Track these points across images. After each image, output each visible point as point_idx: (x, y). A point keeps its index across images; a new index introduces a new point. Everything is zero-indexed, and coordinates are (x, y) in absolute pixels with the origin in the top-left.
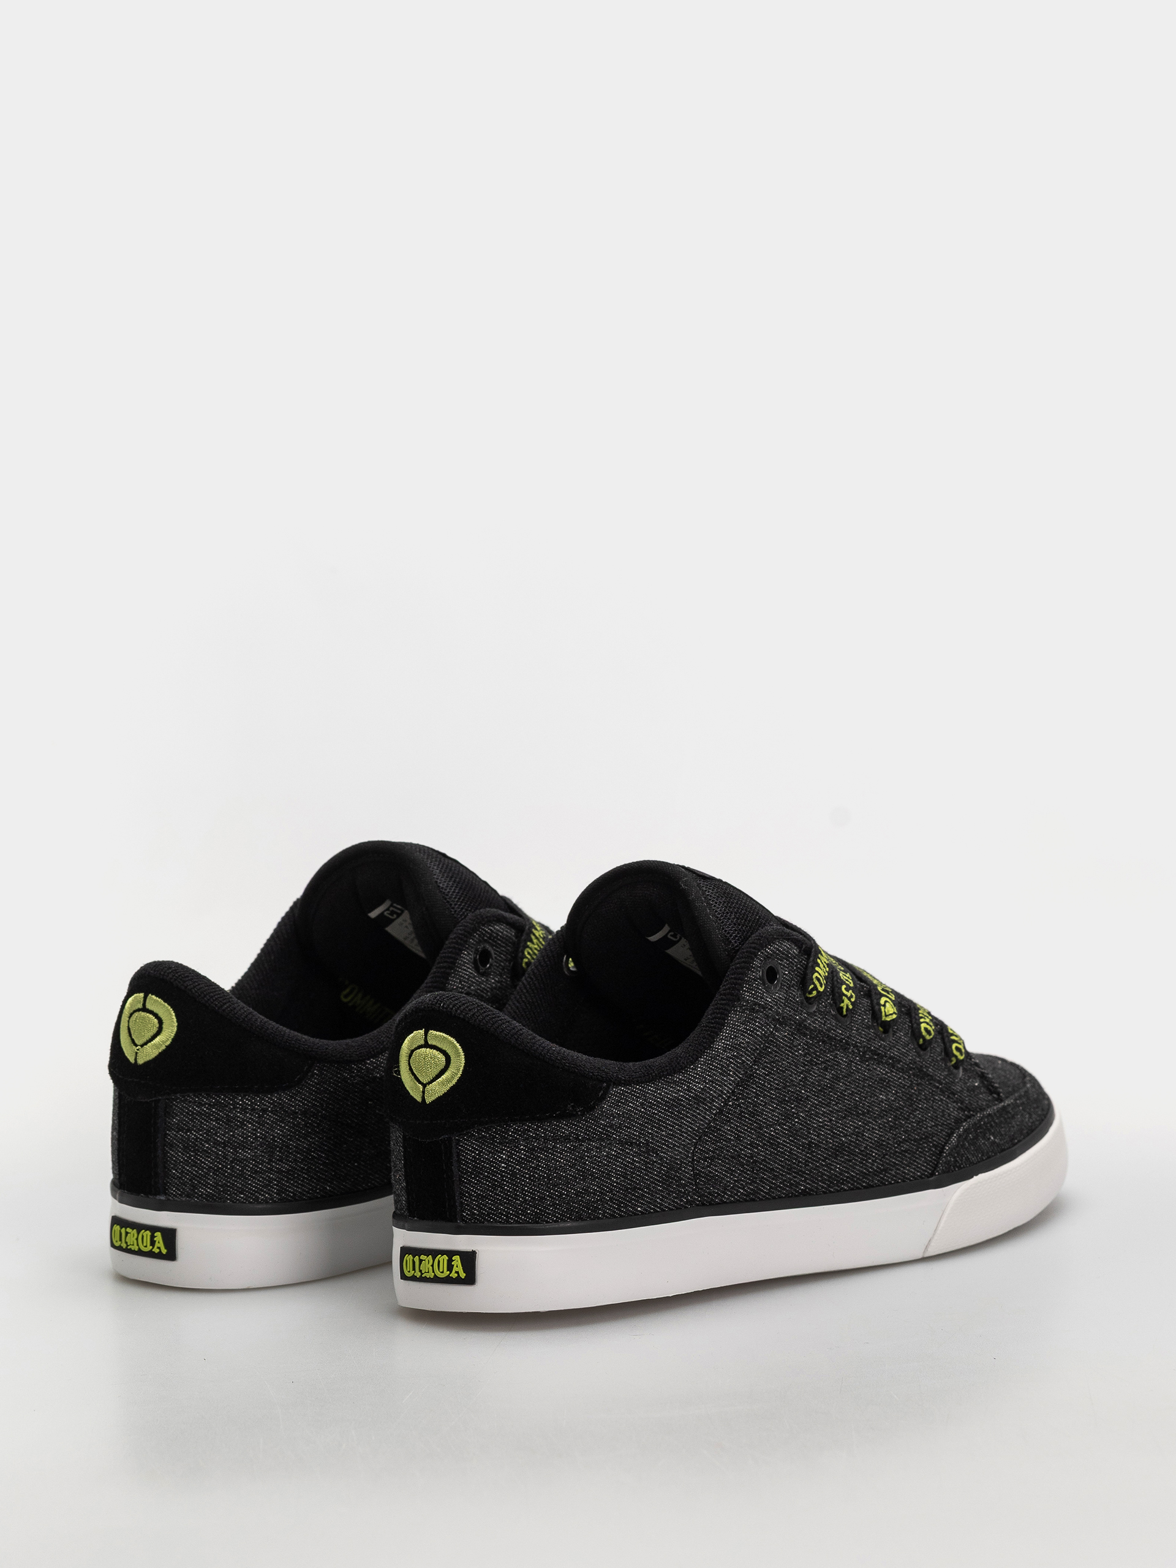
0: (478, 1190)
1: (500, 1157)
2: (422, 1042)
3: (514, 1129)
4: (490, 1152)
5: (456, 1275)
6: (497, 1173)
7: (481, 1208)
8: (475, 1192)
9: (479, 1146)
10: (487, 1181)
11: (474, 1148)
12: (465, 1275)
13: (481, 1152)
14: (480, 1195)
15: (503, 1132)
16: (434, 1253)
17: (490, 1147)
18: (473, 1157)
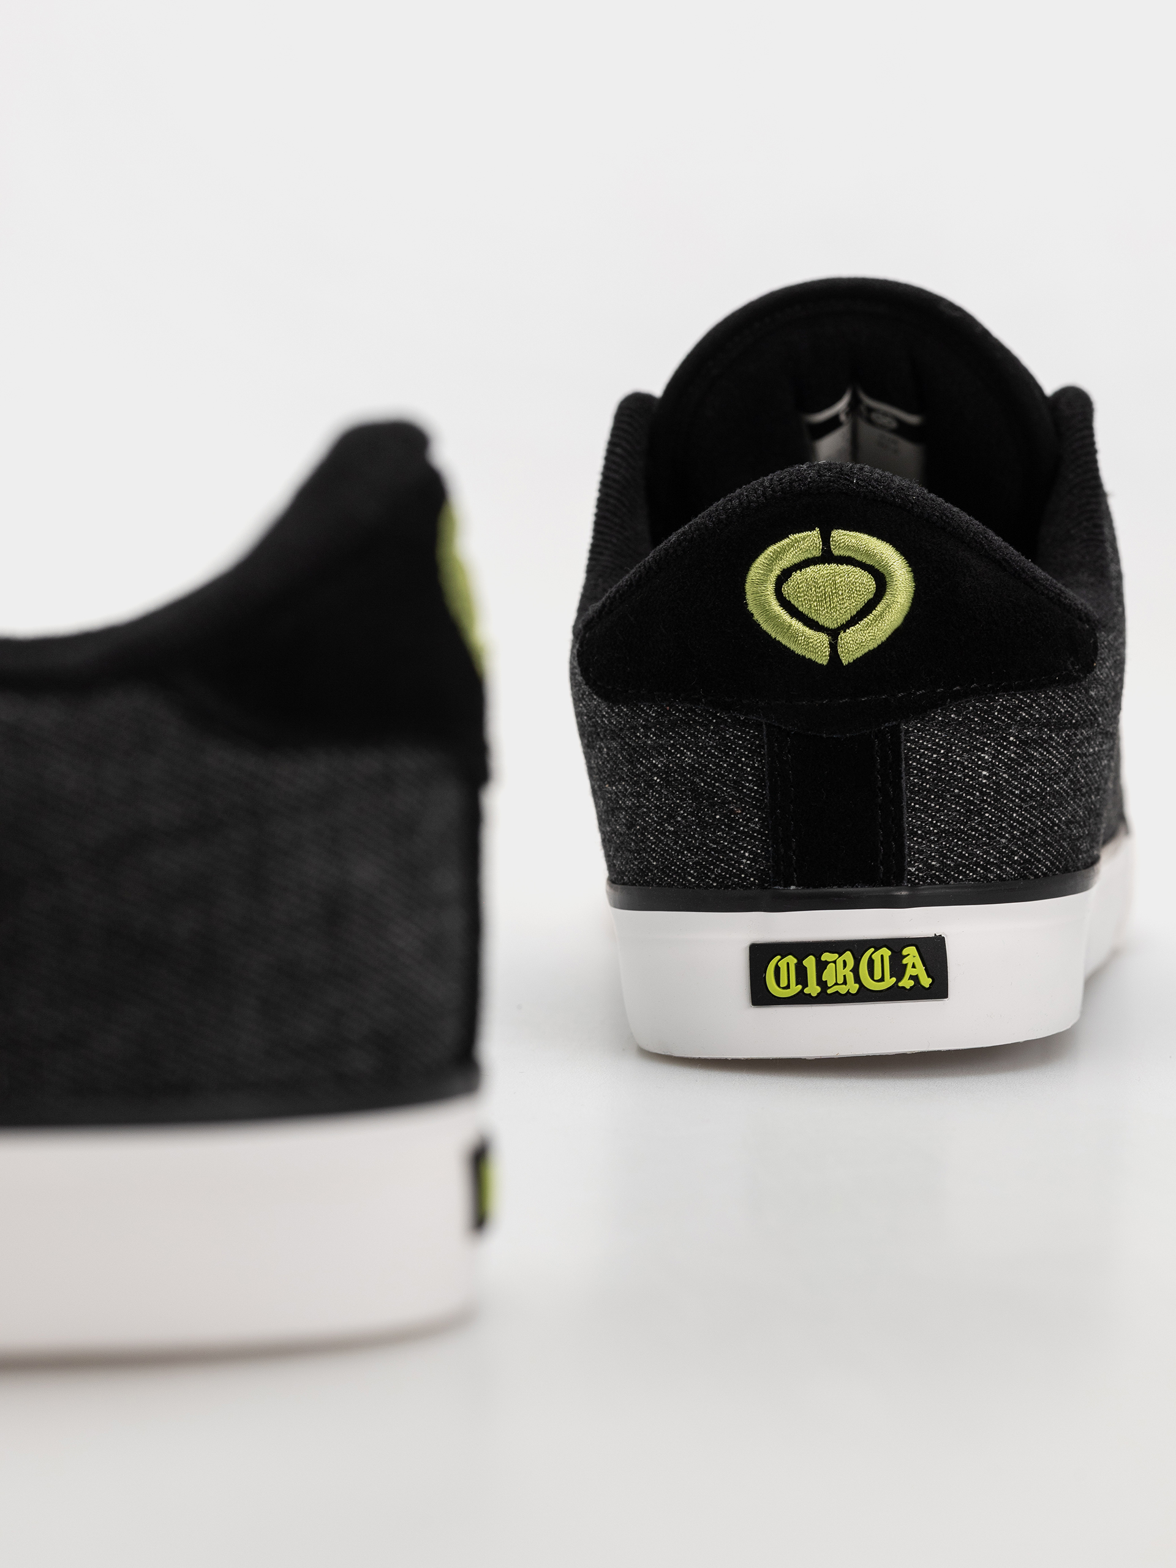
0: (942, 821)
1: (980, 758)
2: (817, 553)
3: (1002, 705)
4: (965, 750)
5: (912, 983)
6: (974, 788)
7: (945, 857)
8: (935, 826)
9: (944, 739)
10: (957, 804)
11: (938, 744)
12: (930, 980)
13: (949, 750)
14: (944, 831)
15: (986, 712)
16: (858, 947)
17: (964, 741)
18: (937, 761)
